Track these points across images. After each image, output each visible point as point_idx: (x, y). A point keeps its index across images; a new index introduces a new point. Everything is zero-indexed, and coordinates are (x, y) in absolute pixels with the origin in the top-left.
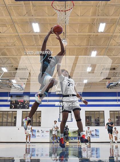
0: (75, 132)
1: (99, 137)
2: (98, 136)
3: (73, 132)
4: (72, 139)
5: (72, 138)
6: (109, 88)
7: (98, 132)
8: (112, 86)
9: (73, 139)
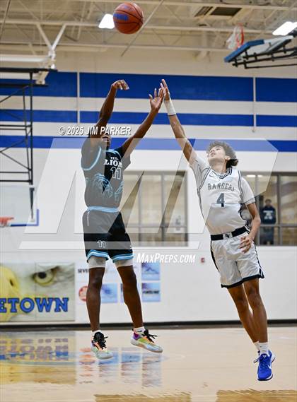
0: (42, 275)
1: (159, 301)
2: (157, 292)
3: (33, 277)
4: (27, 311)
5: (27, 305)
6: (236, 65)
7: (157, 273)
8: (255, 55)
9: (31, 309)
